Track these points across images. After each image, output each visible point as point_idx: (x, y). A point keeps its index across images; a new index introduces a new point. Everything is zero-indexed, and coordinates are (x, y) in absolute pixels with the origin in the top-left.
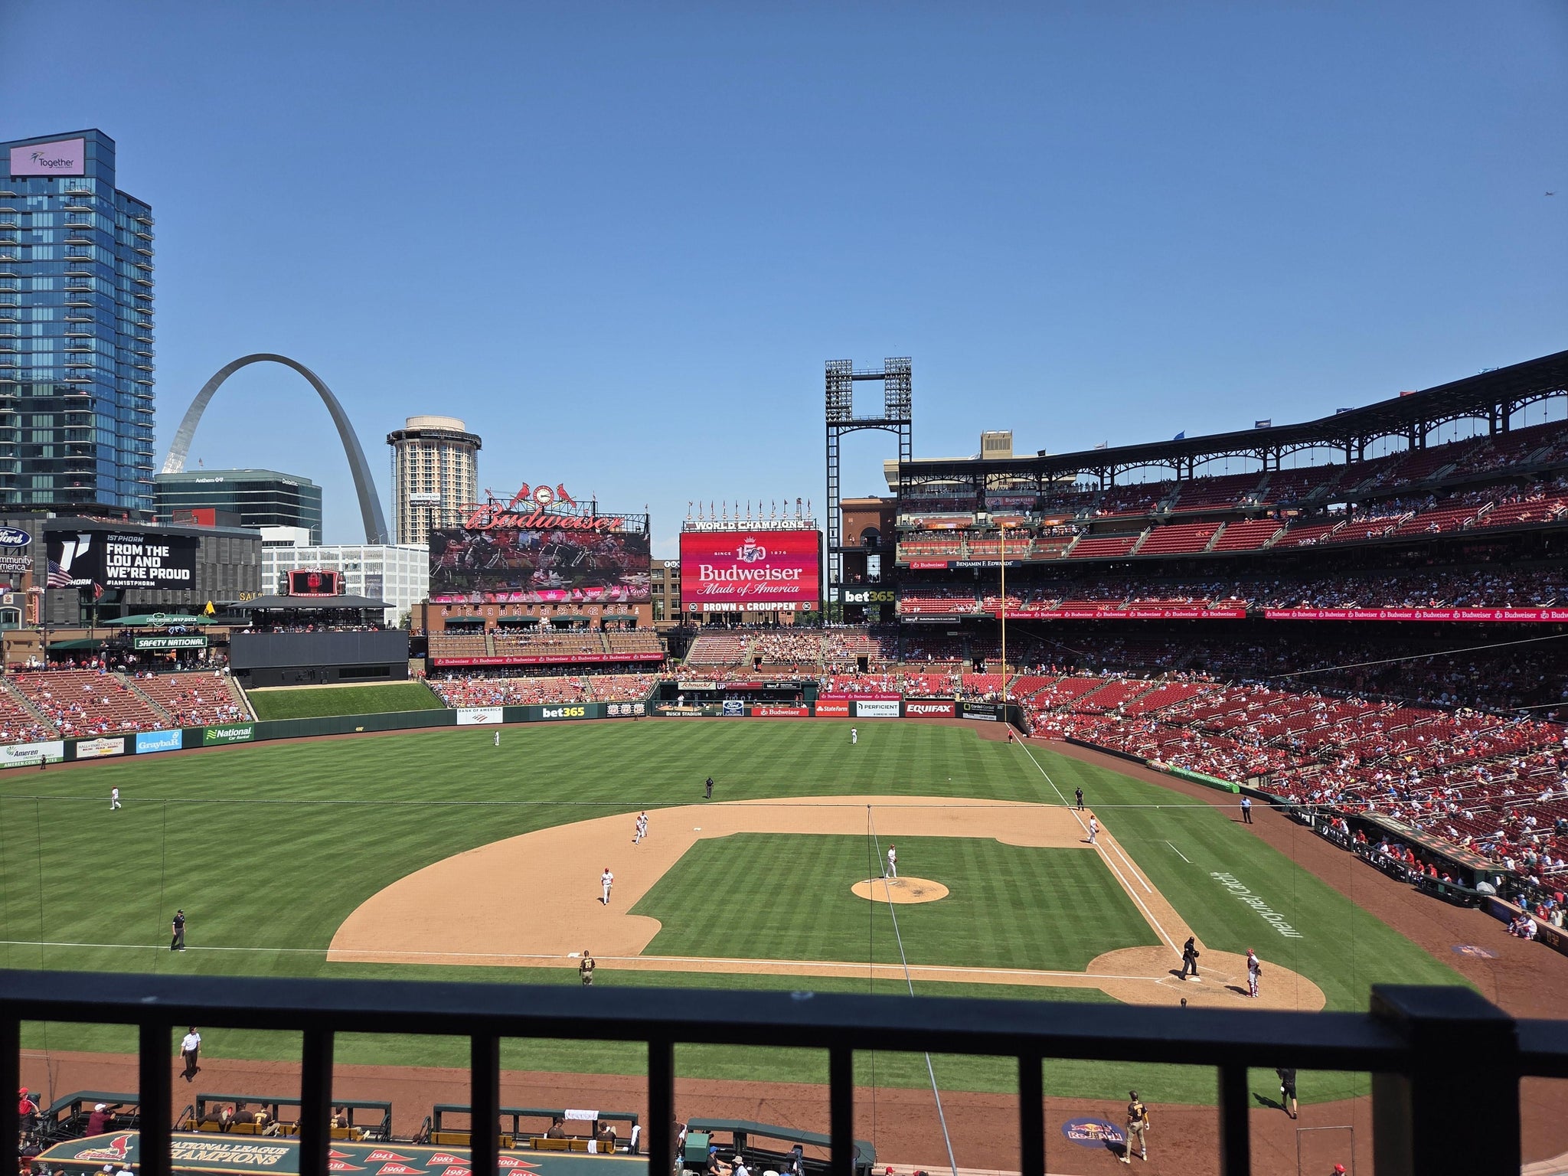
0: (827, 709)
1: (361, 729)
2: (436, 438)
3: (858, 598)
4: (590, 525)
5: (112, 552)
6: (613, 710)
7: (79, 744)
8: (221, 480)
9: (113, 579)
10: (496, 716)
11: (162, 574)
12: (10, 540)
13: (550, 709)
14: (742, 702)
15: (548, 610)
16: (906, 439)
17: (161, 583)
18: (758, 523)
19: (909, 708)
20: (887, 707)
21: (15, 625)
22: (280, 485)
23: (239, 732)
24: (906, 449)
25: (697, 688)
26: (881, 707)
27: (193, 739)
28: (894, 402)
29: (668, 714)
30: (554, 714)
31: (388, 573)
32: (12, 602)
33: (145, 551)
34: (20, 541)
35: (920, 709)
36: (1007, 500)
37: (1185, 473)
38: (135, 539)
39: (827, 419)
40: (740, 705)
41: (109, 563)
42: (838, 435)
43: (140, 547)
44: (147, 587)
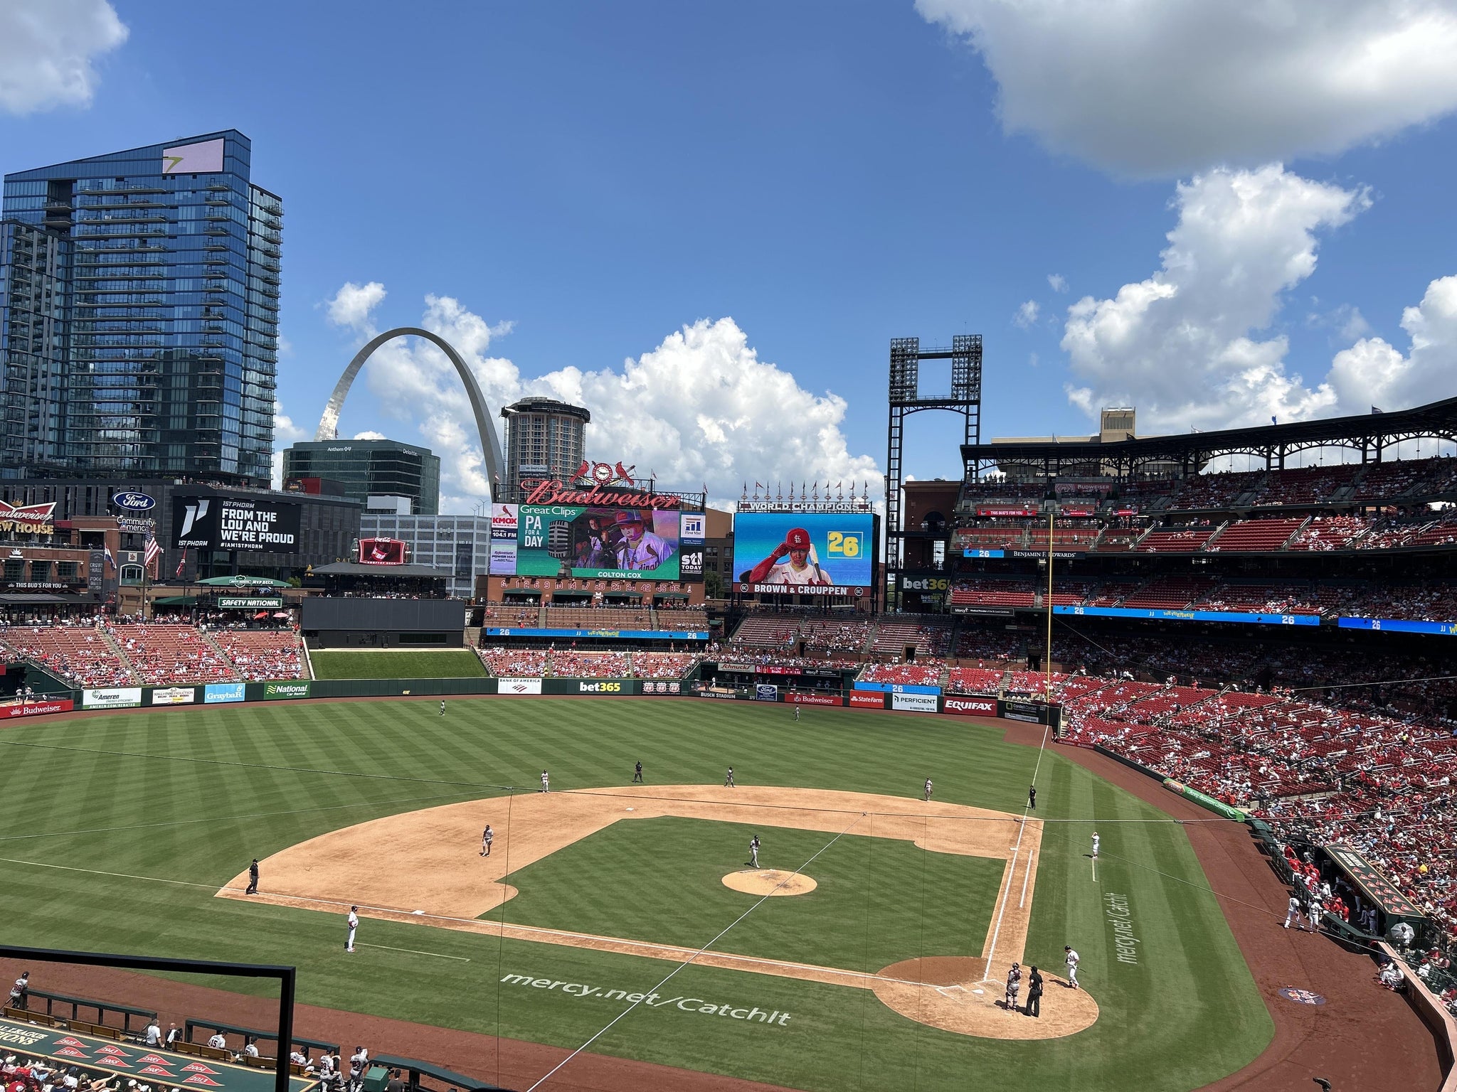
0: (862, 699)
1: (408, 692)
2: (546, 411)
3: (916, 585)
4: (647, 503)
5: (227, 517)
6: (648, 687)
7: (155, 691)
8: (350, 449)
9: (226, 541)
10: (535, 687)
11: (270, 538)
12: (137, 504)
13: (587, 682)
14: (776, 687)
15: (602, 585)
16: (973, 420)
17: (268, 546)
18: (812, 505)
19: (948, 704)
20: (924, 701)
21: (137, 581)
22: (401, 455)
23: (296, 689)
24: (973, 431)
25: (736, 670)
26: (917, 701)
27: (255, 692)
28: (961, 381)
29: (702, 694)
30: (590, 688)
31: (478, 543)
32: (135, 560)
33: (256, 516)
34: (145, 505)
35: (959, 705)
36: (1079, 486)
37: (1275, 463)
38: (247, 505)
39: (891, 398)
40: (774, 689)
41: (223, 527)
42: (902, 415)
43: (252, 513)
44: (255, 550)
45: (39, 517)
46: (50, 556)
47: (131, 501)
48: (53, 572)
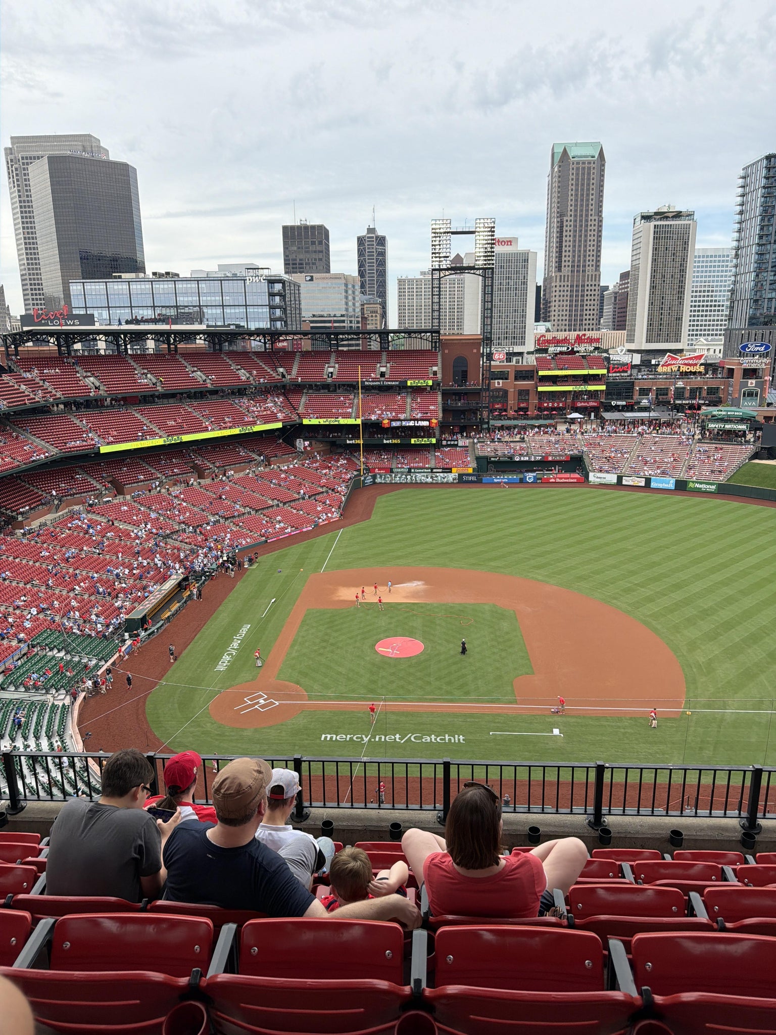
7: (624, 478)
23: (708, 486)
27: (681, 486)
32: (754, 385)
45: (695, 362)
46: (702, 384)
47: (752, 348)
48: (704, 394)
